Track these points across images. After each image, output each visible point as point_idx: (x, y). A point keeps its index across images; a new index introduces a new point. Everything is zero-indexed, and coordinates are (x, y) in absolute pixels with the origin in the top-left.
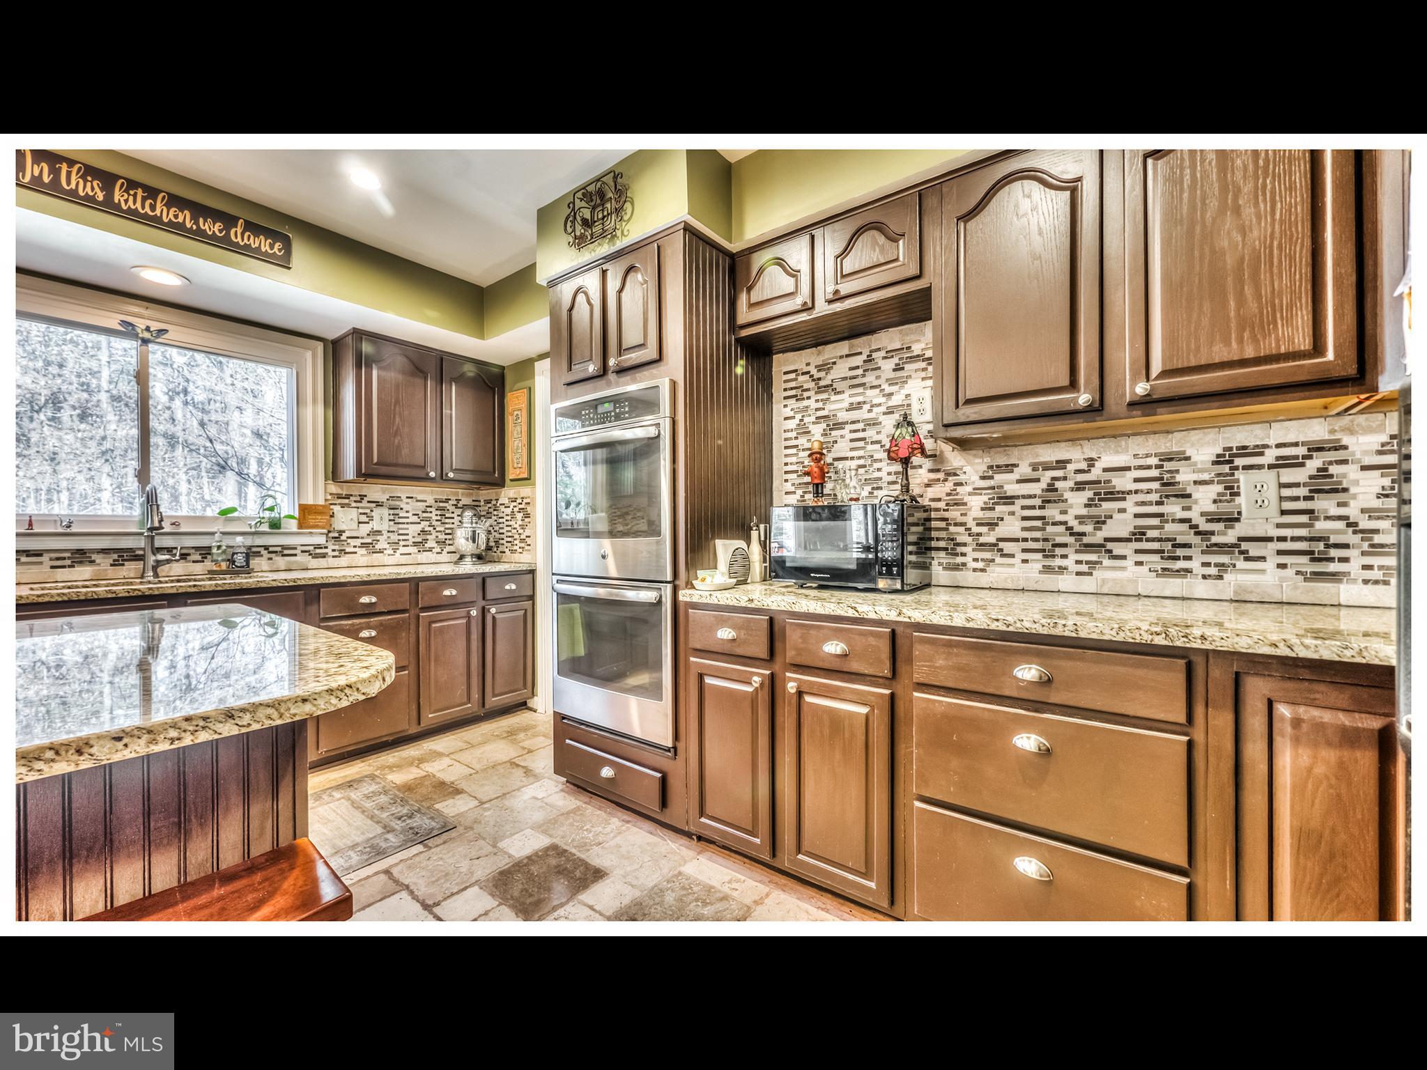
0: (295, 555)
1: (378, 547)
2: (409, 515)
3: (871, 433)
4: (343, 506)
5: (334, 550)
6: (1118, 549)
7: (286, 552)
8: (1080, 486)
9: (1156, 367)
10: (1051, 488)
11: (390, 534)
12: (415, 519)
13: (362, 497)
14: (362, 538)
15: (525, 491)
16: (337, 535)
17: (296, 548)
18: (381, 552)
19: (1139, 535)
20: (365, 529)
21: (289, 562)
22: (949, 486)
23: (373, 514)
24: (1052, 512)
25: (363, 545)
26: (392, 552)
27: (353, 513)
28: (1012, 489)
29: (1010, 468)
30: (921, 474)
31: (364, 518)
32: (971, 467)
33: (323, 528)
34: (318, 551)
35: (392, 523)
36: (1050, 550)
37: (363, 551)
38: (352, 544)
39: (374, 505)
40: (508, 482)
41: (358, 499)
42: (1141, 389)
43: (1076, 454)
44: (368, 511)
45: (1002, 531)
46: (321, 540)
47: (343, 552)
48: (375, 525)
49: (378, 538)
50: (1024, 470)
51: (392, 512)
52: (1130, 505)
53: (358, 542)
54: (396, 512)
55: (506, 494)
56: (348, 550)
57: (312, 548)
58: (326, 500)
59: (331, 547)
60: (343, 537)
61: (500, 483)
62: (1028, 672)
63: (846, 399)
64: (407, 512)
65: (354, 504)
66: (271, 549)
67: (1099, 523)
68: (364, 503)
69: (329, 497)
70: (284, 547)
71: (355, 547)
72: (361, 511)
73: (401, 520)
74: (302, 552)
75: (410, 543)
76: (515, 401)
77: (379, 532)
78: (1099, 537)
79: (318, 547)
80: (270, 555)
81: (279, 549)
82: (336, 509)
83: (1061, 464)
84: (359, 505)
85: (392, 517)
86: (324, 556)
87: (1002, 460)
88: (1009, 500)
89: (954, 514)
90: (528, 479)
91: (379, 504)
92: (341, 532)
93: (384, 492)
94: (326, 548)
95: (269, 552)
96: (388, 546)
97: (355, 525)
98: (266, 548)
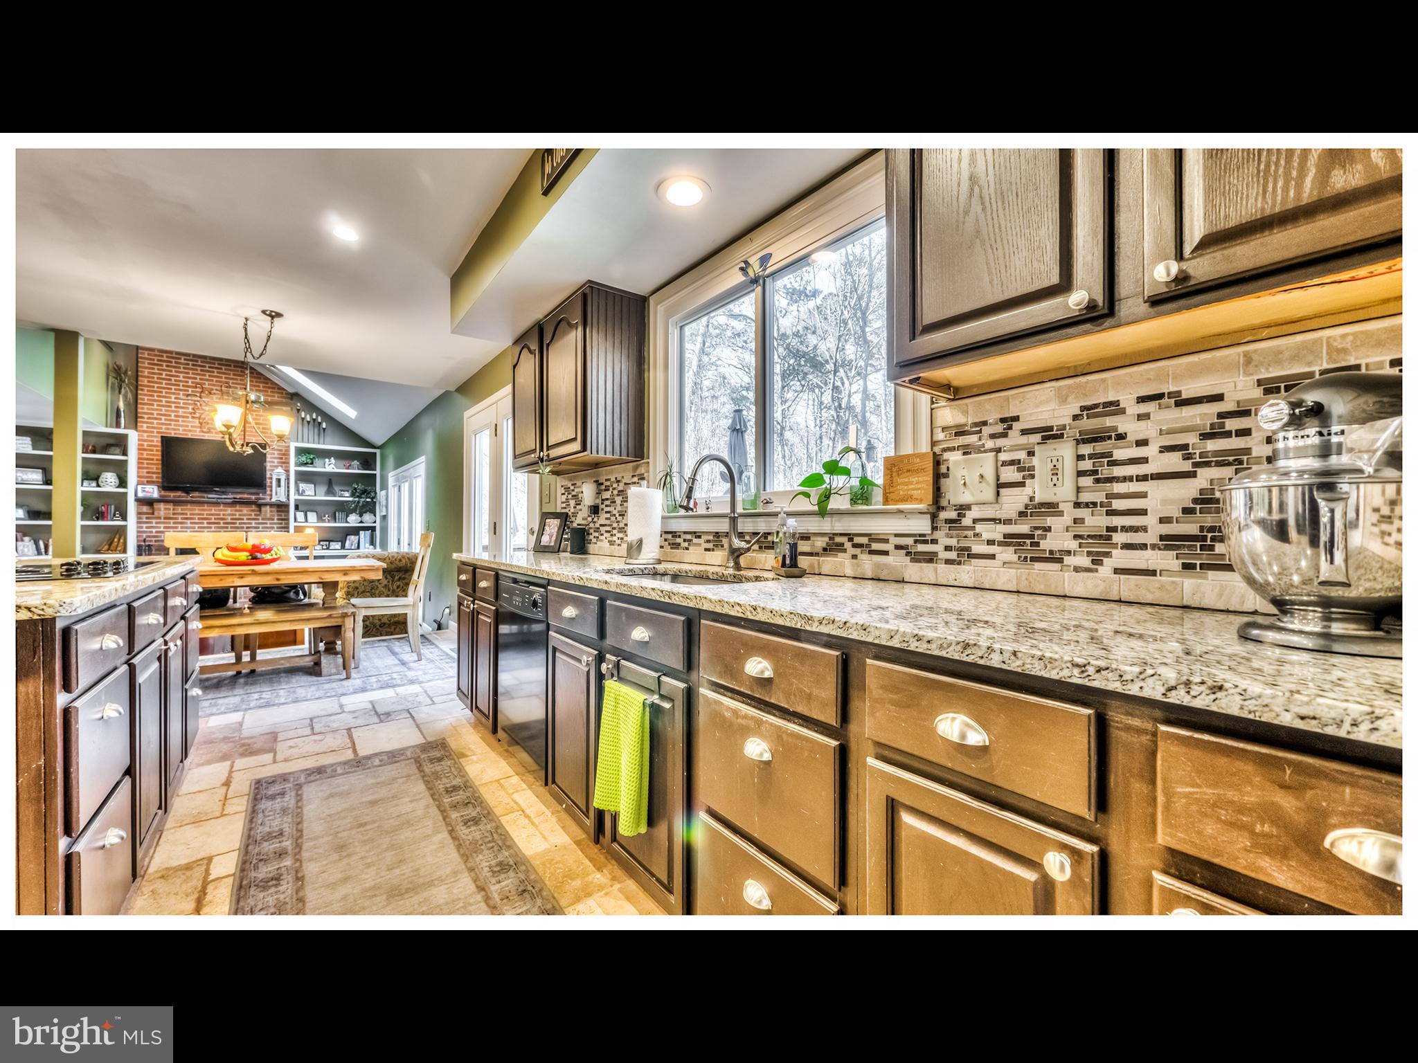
0: (886, 553)
1: (1047, 544)
2: (1150, 451)
4: (967, 450)
5: (948, 548)
7: (875, 546)
11: (1083, 513)
12: (1174, 462)
13: (1009, 421)
14: (1008, 522)
16: (953, 515)
17: (886, 541)
18: (1055, 558)
20: (1014, 501)
21: (878, 566)
23: (1035, 461)
25: (1011, 540)
26: (1085, 561)
27: (986, 464)
31: (1010, 474)
33: (921, 501)
34: (921, 548)
35: (1087, 481)
37: (1008, 554)
38: (986, 536)
39: (1037, 438)
41: (1000, 428)
44: (1022, 455)
46: (922, 525)
47: (966, 554)
48: (1038, 489)
49: (1050, 521)
51: (1086, 450)
53: (997, 532)
54: (1100, 447)
56: (978, 548)
57: (910, 541)
58: (934, 443)
59: (944, 539)
60: (967, 521)
64: (1142, 443)
65: (990, 444)
66: (857, 540)
68: (1015, 438)
69: (940, 436)
70: (873, 538)
71: (990, 542)
72: (1003, 457)
73: (1118, 471)
74: (898, 547)
75: (1151, 538)
77: (1051, 508)
79: (921, 539)
80: (857, 551)
81: (864, 540)
82: (954, 458)
84: (1000, 442)
85: (1087, 465)
86: (930, 558)
91: (1049, 434)
92: (963, 509)
93: (1063, 400)
94: (934, 542)
95: (855, 546)
96: (1073, 545)
97: (988, 493)
98: (850, 536)
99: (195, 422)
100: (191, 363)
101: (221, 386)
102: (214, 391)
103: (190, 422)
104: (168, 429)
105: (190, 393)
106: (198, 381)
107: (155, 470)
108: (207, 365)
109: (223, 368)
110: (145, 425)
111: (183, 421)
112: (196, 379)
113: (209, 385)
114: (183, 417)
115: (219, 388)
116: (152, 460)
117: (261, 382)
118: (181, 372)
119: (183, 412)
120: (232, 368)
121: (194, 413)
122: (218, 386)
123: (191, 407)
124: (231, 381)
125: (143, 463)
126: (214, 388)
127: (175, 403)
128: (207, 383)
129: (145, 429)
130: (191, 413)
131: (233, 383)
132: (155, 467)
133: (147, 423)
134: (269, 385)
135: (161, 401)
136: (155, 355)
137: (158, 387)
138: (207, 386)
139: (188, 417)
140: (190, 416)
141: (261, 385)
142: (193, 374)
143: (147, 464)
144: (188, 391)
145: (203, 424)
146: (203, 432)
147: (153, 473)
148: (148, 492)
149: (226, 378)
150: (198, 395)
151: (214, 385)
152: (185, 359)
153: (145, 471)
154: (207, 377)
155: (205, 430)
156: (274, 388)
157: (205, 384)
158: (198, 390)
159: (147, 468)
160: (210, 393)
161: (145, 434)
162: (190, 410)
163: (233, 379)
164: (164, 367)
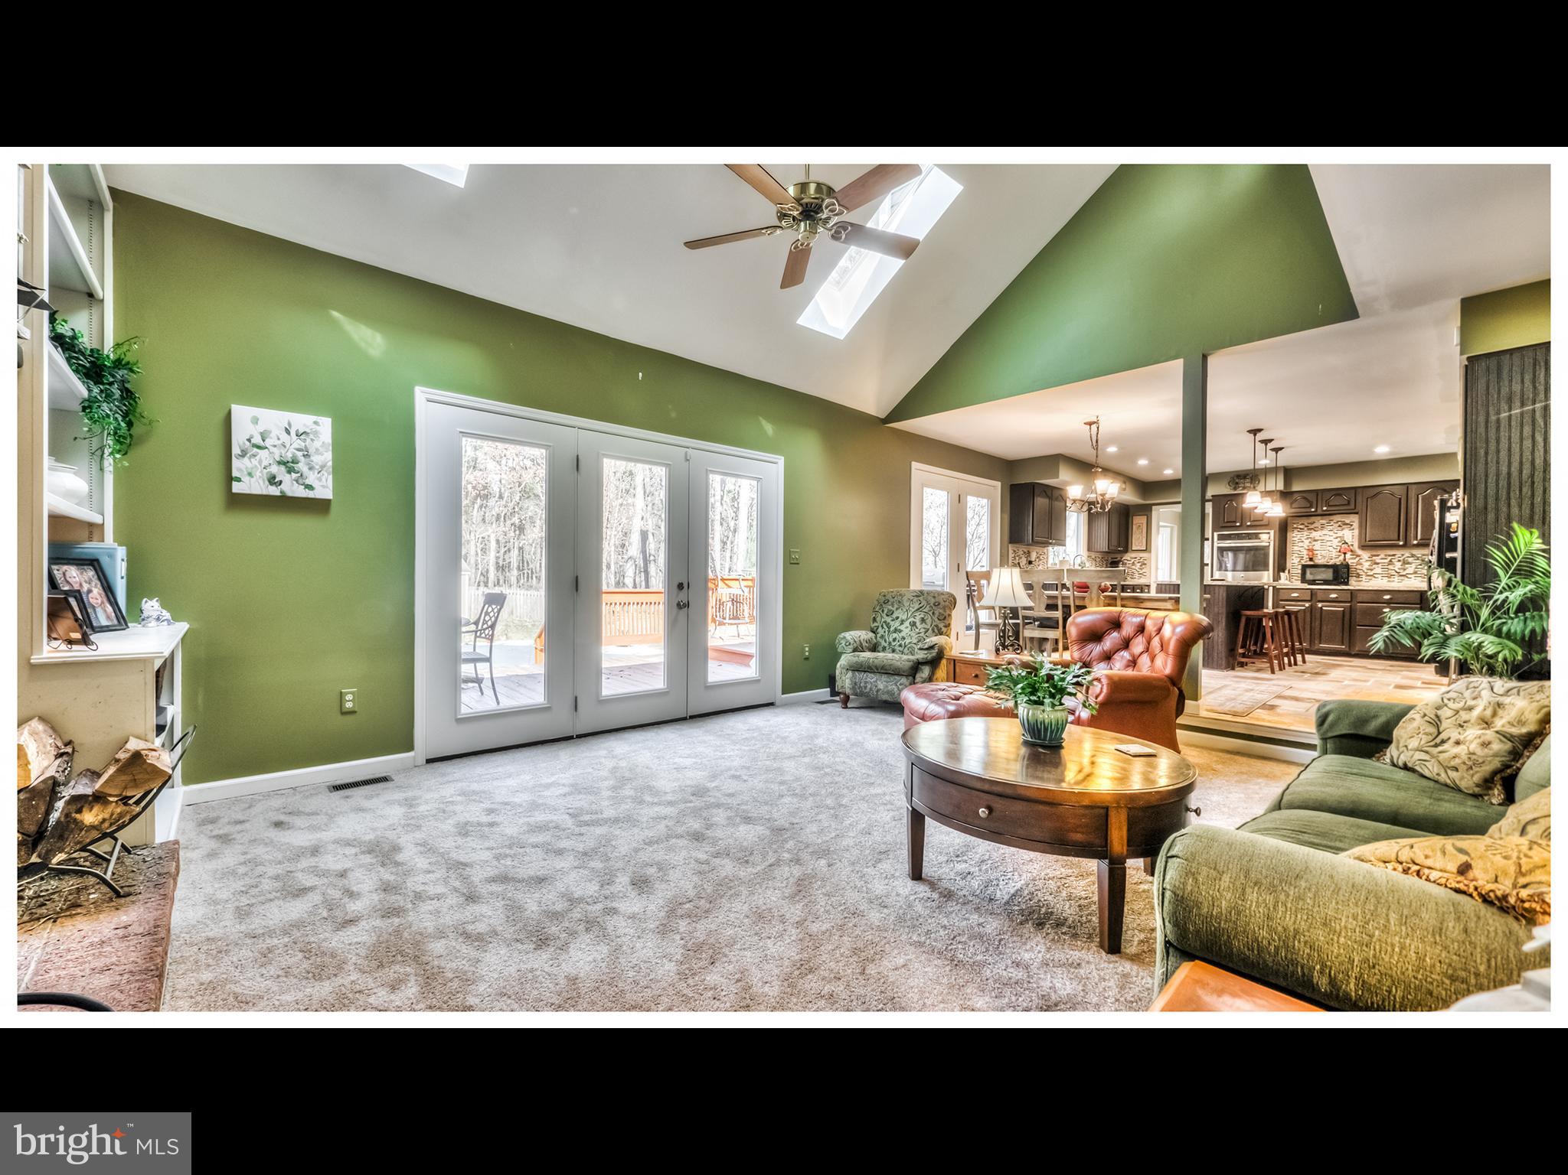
3: (1329, 544)
6: (1409, 576)
8: (1399, 561)
9: (1419, 537)
10: (1391, 561)
15: (1144, 555)
19: (1415, 573)
22: (1358, 559)
24: (1391, 567)
28: (1378, 561)
29: (1378, 555)
30: (1348, 556)
32: (1365, 555)
36: (1390, 576)
40: (1130, 549)
42: (1415, 542)
43: (1398, 553)
45: (1374, 572)
50: (1382, 556)
52: (1413, 566)
55: (1127, 557)
61: (1126, 551)
62: (1387, 597)
63: (1319, 533)
67: (1405, 570)
76: (1139, 521)
78: (1404, 573)
83: (1394, 555)
87: (1375, 553)
88: (1378, 564)
89: (1358, 567)
90: (1147, 549)
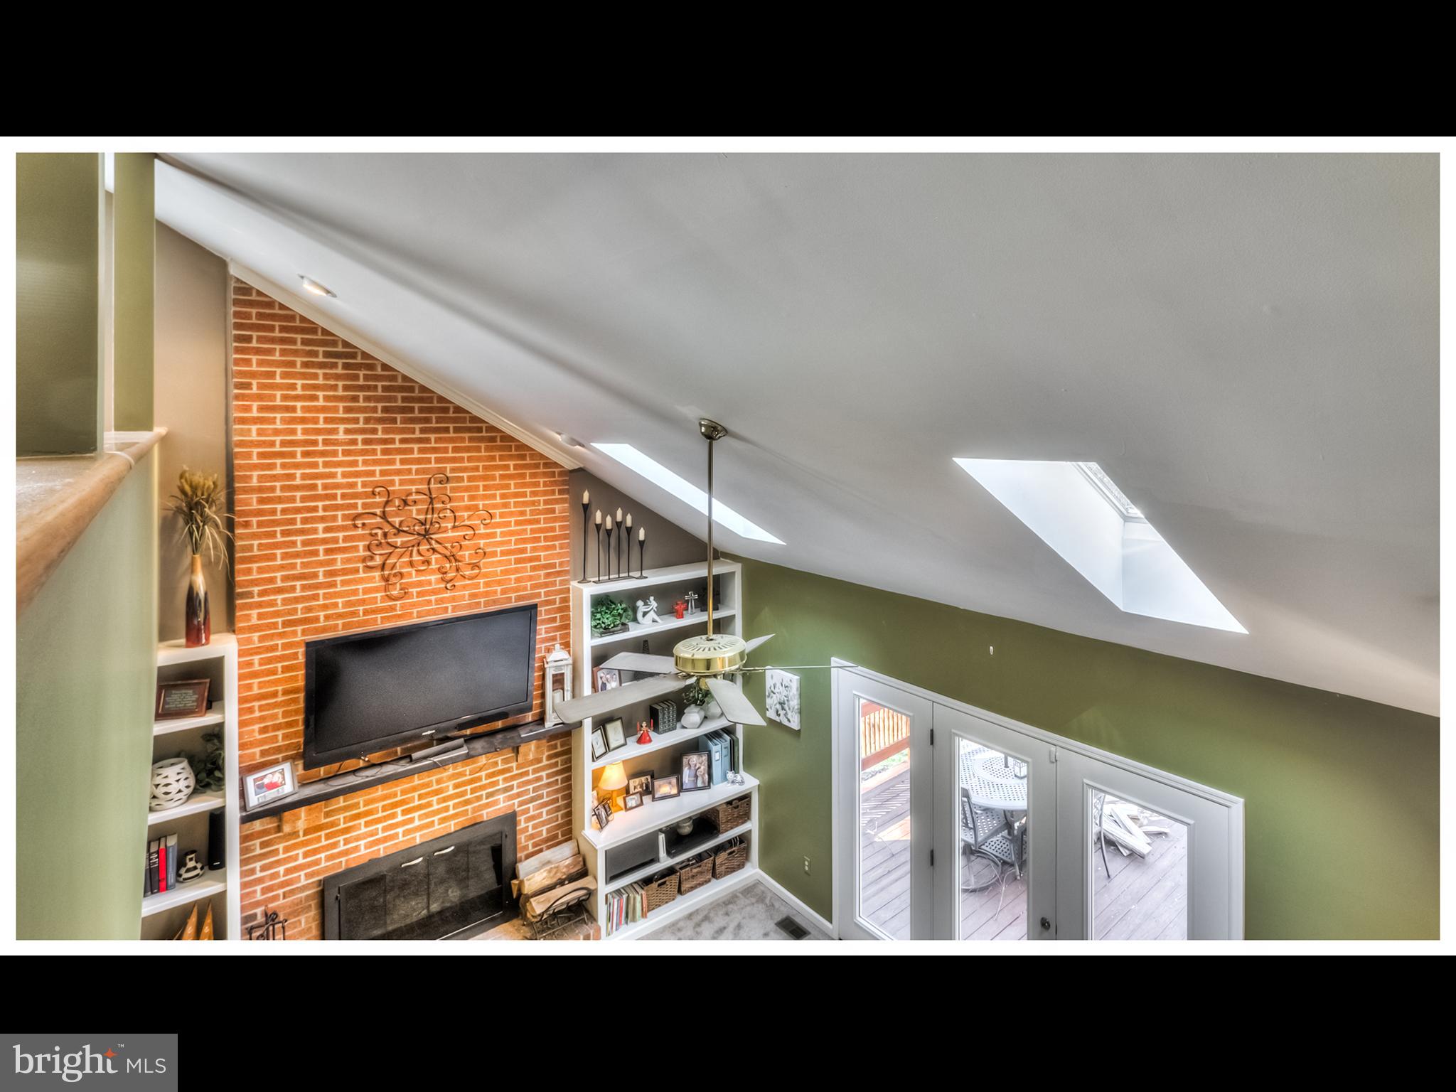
99: (372, 579)
100: (360, 437)
101: (429, 483)
102: (414, 497)
103: (361, 581)
104: (309, 609)
105: (360, 510)
106: (378, 478)
107: (281, 720)
108: (397, 437)
109: (433, 436)
110: (254, 613)
111: (344, 583)
112: (372, 473)
113: (402, 483)
114: (345, 572)
115: (424, 487)
116: (275, 694)
117: (511, 457)
118: (339, 464)
119: (345, 561)
120: (452, 435)
121: (372, 558)
122: (421, 481)
123: (361, 544)
124: (448, 466)
125: (251, 710)
126: (414, 488)
127: (324, 541)
128: (397, 478)
129: (254, 621)
130: (364, 560)
131: (453, 470)
132: (280, 711)
133: (260, 605)
134: (528, 461)
135: (294, 543)
136: (277, 432)
137: (284, 511)
138: (397, 487)
139: (356, 571)
140: (361, 565)
141: (511, 463)
142: (365, 463)
143: (261, 708)
144: (355, 506)
145: (393, 580)
146: (391, 598)
147: (277, 727)
148: (273, 786)
149: (438, 460)
150: (378, 511)
151: (412, 482)
152: (347, 431)
153: (256, 727)
154: (398, 466)
155: (395, 593)
156: (537, 466)
157: (392, 483)
158: (378, 499)
159: (262, 719)
160: (405, 503)
161: (256, 636)
162: (362, 553)
163: (454, 460)
164: (299, 459)
